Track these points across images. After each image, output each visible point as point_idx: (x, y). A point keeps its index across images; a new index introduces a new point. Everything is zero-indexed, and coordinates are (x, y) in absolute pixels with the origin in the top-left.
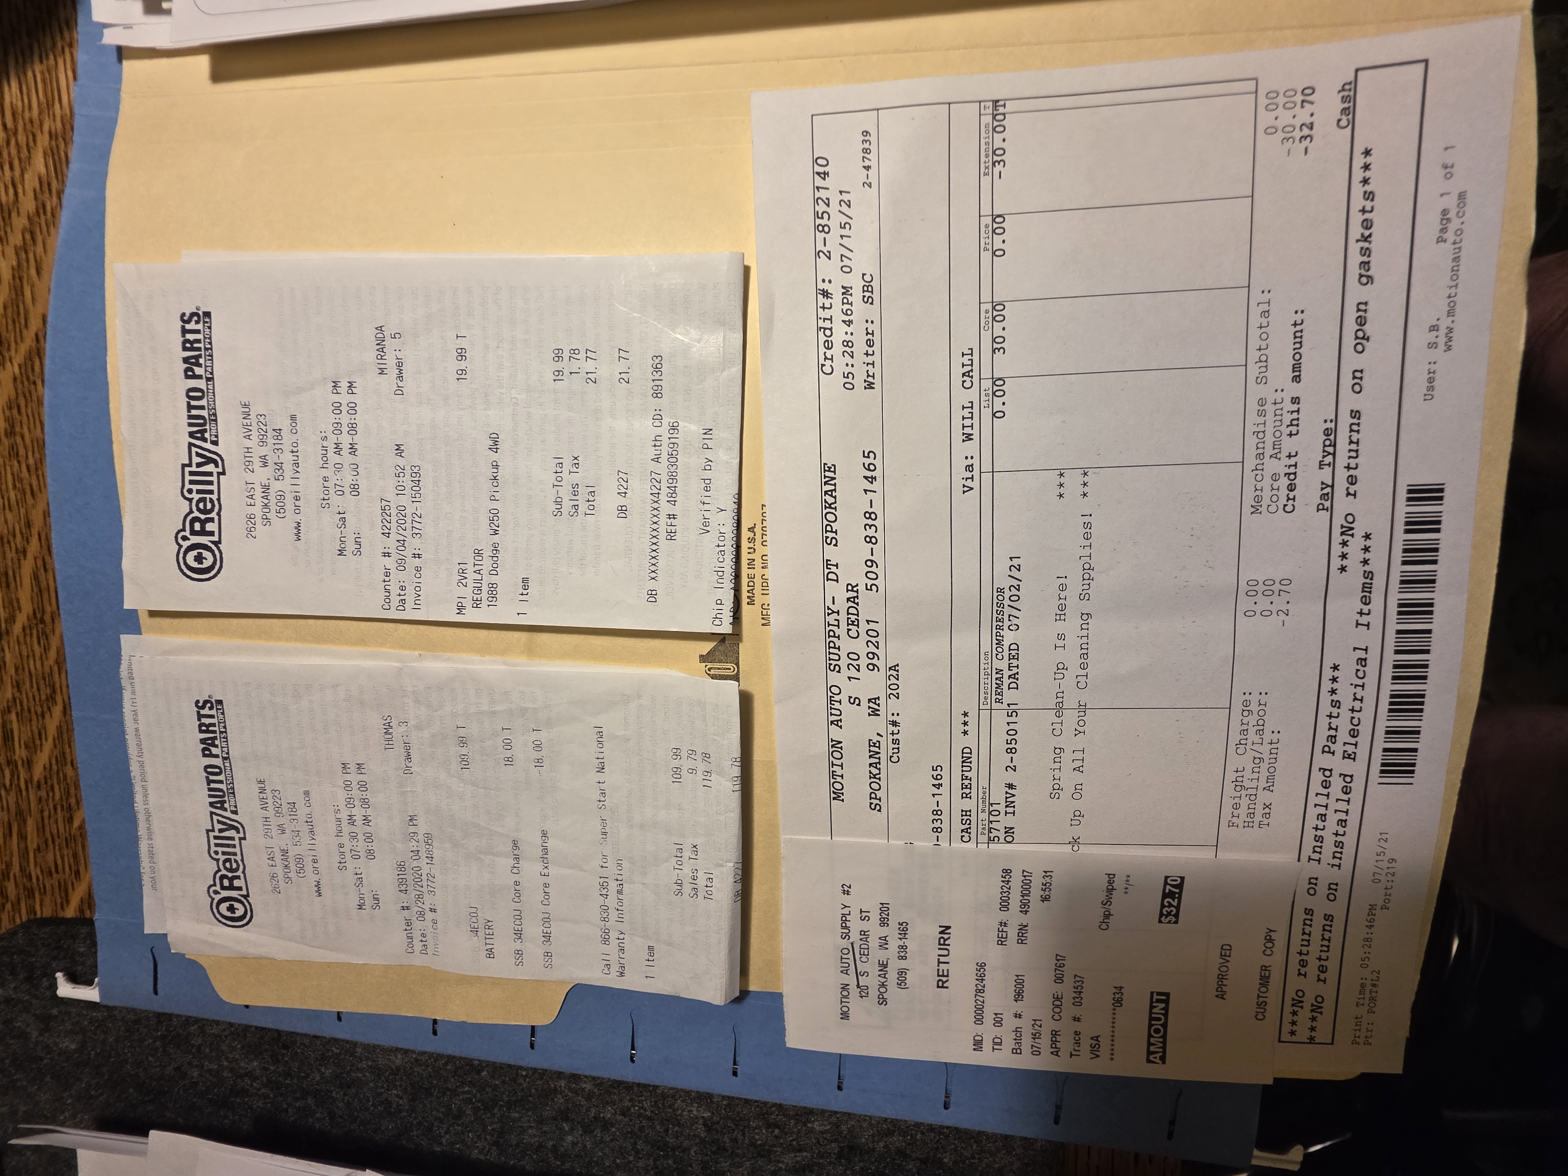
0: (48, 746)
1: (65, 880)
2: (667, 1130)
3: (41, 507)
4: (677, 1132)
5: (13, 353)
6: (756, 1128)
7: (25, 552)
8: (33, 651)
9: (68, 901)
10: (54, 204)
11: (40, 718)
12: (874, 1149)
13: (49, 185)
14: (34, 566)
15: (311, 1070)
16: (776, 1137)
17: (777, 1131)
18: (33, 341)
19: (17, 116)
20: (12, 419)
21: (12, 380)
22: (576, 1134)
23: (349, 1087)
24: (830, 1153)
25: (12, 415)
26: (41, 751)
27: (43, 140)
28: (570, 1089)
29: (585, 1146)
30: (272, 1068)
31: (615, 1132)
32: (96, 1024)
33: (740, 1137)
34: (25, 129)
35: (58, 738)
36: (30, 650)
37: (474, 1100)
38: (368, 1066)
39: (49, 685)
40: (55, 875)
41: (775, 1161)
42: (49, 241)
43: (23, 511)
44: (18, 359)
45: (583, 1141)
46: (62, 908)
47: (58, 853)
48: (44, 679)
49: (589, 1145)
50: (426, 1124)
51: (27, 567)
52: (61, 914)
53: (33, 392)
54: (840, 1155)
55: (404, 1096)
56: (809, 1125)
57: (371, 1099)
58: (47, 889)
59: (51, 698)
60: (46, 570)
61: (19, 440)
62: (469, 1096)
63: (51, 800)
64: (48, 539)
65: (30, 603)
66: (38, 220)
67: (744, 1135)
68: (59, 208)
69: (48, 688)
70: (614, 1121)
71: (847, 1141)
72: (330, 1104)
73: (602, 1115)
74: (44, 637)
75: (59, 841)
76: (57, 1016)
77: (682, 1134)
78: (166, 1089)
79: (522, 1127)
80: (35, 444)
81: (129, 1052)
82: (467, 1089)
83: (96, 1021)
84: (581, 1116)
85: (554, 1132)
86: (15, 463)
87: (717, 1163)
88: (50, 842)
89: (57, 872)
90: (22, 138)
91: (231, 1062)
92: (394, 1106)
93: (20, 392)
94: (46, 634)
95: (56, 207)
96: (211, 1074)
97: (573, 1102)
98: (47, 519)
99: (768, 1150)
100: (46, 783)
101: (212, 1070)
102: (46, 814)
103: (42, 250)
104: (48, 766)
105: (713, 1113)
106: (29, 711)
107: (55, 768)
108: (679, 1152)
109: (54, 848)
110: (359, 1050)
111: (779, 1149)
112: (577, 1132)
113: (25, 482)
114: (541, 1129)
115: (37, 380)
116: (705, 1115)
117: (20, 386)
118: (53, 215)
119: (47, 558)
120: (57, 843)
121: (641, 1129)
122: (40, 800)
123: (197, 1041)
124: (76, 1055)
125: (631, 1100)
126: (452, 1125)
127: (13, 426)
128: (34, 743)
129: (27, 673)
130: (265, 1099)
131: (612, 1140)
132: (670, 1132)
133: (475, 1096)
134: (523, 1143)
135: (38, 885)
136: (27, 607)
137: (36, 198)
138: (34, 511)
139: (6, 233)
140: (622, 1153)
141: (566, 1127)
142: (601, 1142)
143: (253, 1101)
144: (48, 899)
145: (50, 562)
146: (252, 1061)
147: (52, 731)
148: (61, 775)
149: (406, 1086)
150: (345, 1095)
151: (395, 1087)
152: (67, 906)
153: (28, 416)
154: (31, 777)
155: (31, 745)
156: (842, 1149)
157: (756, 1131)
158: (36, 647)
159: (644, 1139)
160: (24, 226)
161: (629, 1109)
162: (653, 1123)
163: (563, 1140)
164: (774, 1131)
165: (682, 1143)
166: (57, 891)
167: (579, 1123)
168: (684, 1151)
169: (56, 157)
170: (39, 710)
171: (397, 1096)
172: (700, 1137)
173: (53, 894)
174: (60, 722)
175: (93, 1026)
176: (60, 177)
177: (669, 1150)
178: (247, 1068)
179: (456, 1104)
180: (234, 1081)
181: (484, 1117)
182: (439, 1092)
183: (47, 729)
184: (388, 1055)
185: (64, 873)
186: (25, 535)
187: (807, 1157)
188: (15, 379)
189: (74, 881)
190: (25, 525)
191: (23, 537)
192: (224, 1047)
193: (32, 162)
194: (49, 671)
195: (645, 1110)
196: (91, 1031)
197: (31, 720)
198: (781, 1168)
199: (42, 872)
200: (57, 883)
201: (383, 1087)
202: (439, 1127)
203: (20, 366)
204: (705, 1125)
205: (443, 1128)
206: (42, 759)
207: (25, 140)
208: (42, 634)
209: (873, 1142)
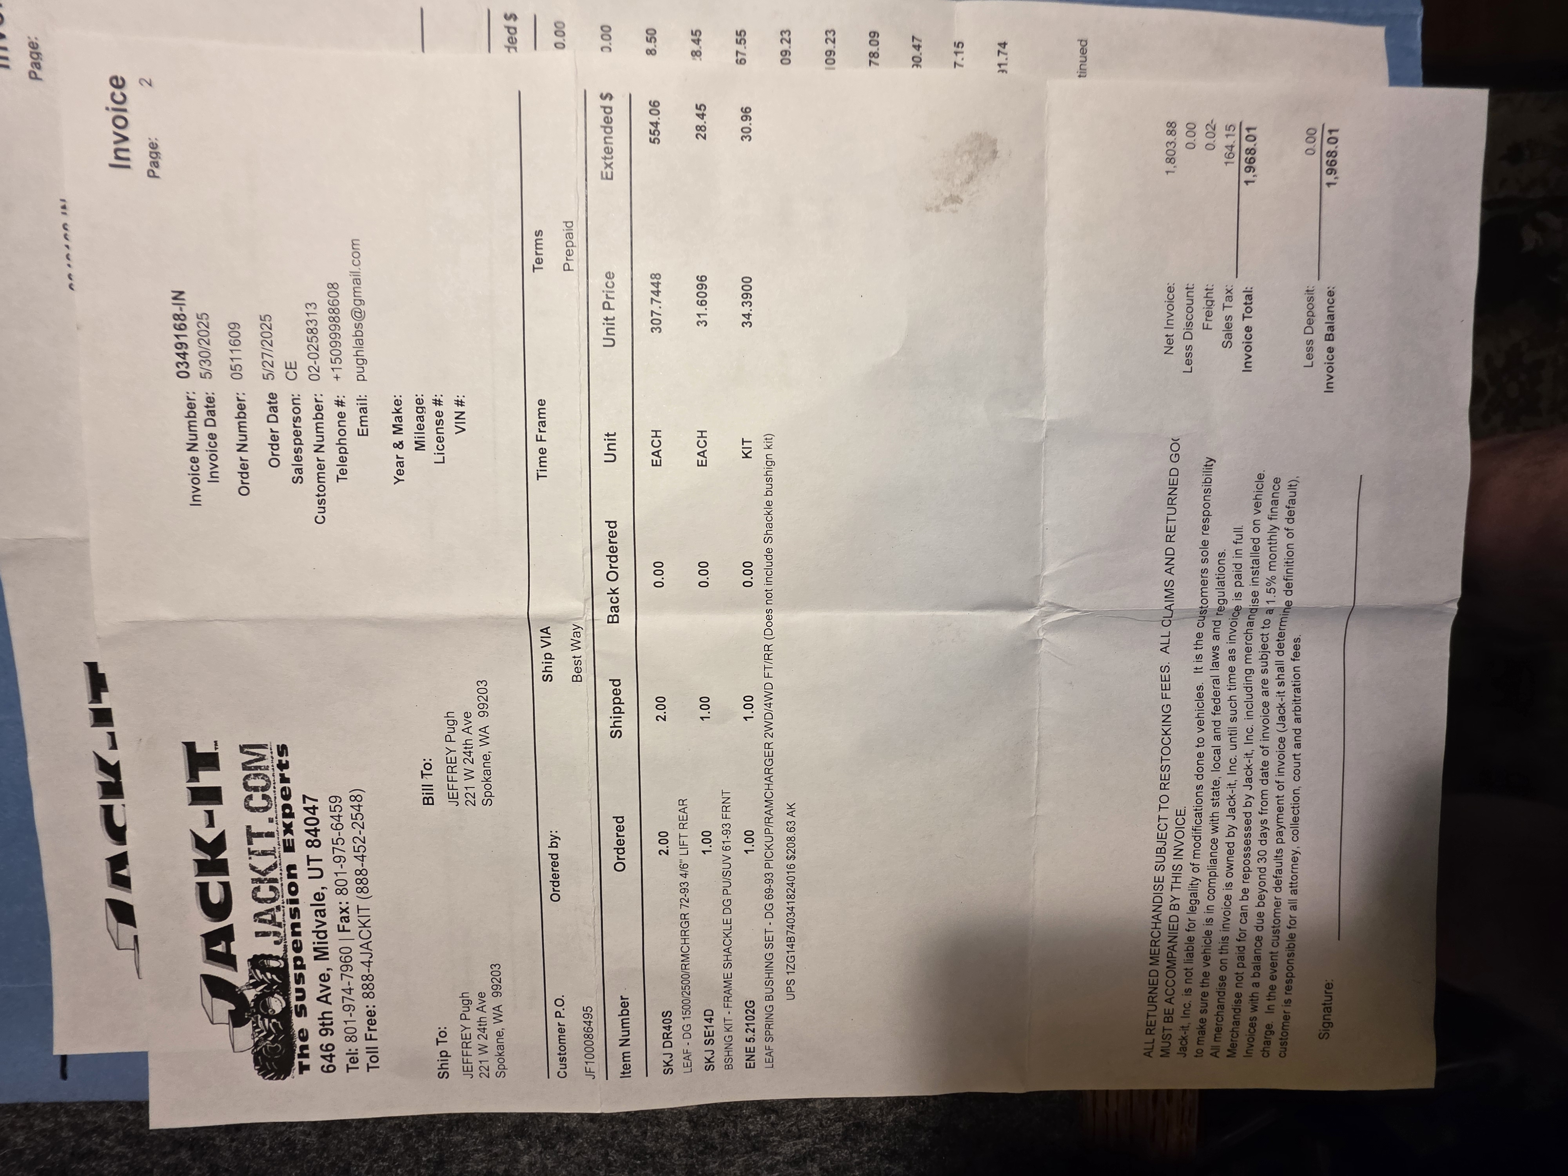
2: (645, 1133)
4: (657, 1133)
6: (750, 1117)
12: (883, 1123)
16: (773, 1124)
17: (773, 1117)
22: (534, 1153)
24: (834, 1136)
29: (545, 1166)
31: (582, 1144)
33: (731, 1130)
37: (405, 1125)
41: (771, 1154)
45: (542, 1159)
49: (550, 1164)
50: (342, 1165)
54: (845, 1137)
55: (313, 1132)
57: (268, 1142)
62: (397, 1122)
67: (735, 1127)
70: (580, 1130)
71: (852, 1119)
72: (212, 1155)
73: (565, 1125)
84: (540, 1128)
85: (507, 1153)
87: (704, 1164)
92: (299, 1147)
96: (44, 1136)
99: (764, 1141)
101: (45, 1130)
108: (660, 1158)
111: (776, 1139)
112: (536, 1149)
114: (490, 1151)
121: (614, 1136)
126: (376, 1161)
130: (120, 1160)
131: (578, 1154)
132: (649, 1134)
134: (468, 1172)
140: (590, 1168)
141: (521, 1145)
142: (565, 1158)
143: (103, 1166)
150: (232, 1140)
156: (847, 1129)
157: (750, 1120)
159: (618, 1148)
162: (628, 1127)
163: (517, 1162)
164: (770, 1117)
165: (663, 1145)
167: (537, 1137)
168: (665, 1156)
177: (648, 1157)
178: (95, 1122)
179: (381, 1134)
181: (416, 1146)
187: (807, 1143)
198: (779, 1161)
202: (358, 1166)
204: (690, 1121)
205: (363, 1167)
209: (881, 1116)
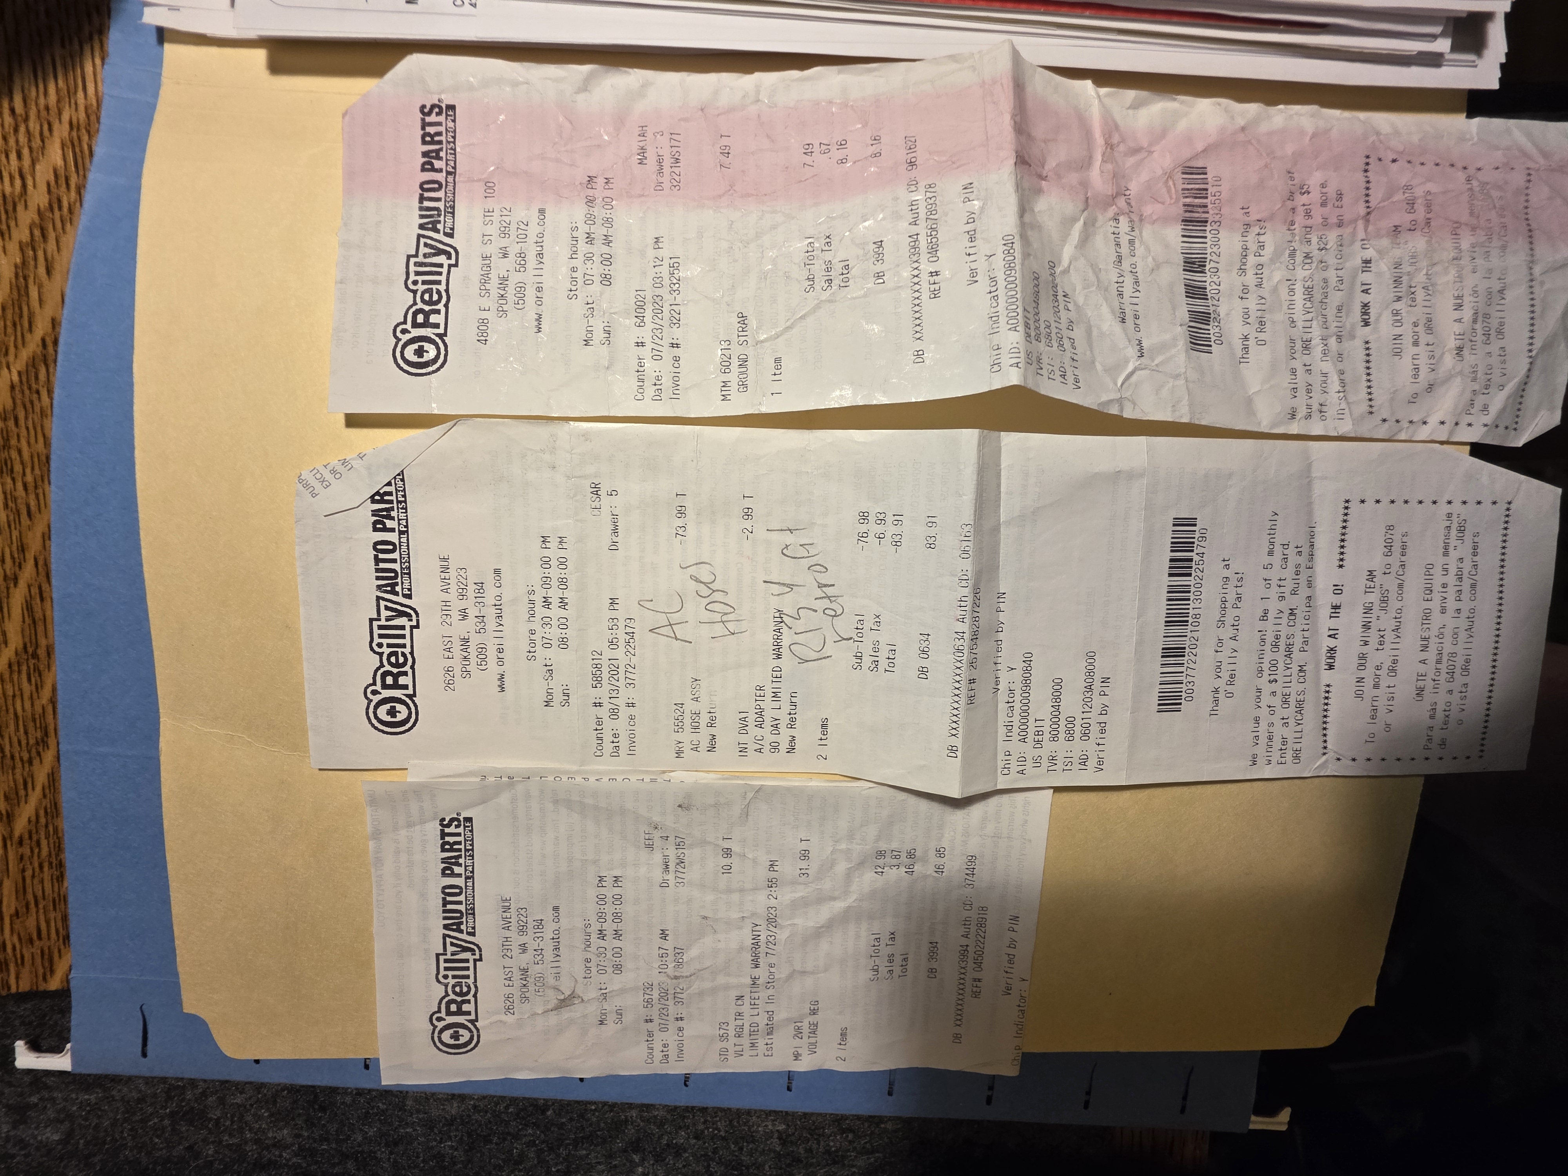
0: (35, 797)
1: (49, 948)
3: (40, 529)
5: (11, 358)
7: (16, 580)
8: (21, 690)
9: (52, 971)
10: (72, 200)
11: (26, 765)
13: (67, 179)
14: (28, 595)
15: (352, 1131)
18: (38, 346)
19: (28, 101)
20: (7, 431)
21: (8, 388)
23: (396, 1144)
25: (7, 427)
26: (26, 803)
27: (61, 130)
28: (641, 1117)
30: (306, 1134)
32: (88, 1108)
34: (39, 116)
35: (50, 786)
36: (16, 688)
38: (420, 1120)
39: (41, 728)
40: (37, 943)
42: (63, 240)
43: (15, 534)
44: (18, 365)
46: (45, 979)
47: (42, 917)
48: (34, 720)
51: (18, 597)
52: (42, 987)
53: (36, 402)
56: (883, 1126)
58: (26, 959)
59: (43, 742)
60: (42, 599)
61: (14, 454)
63: (36, 857)
64: (46, 565)
65: (20, 636)
66: (51, 215)
68: (78, 204)
69: (39, 730)
74: (37, 674)
75: (44, 903)
76: (36, 1105)
77: (756, 1150)
78: (174, 1173)
79: (588, 1164)
80: (36, 460)
81: (129, 1135)
82: (530, 1131)
83: (89, 1105)
86: (9, 480)
88: (32, 905)
89: (40, 937)
90: (34, 125)
91: (256, 1133)
93: (19, 402)
94: (39, 670)
95: (75, 203)
97: (645, 1132)
98: (47, 542)
100: (30, 838)
102: (29, 873)
103: (55, 248)
104: (33, 819)
105: (788, 1125)
106: (12, 757)
107: (43, 820)
109: (37, 912)
110: (409, 1103)
113: (19, 501)
115: (41, 389)
116: (780, 1128)
117: (19, 396)
118: (70, 211)
119: (45, 586)
120: (41, 906)
122: (22, 858)
123: (215, 1114)
124: (60, 1147)
125: (705, 1122)
127: (8, 440)
128: (17, 794)
129: (12, 716)
133: (538, 1138)
135: (15, 955)
136: (15, 641)
137: (49, 191)
138: (30, 534)
139: (9, 227)
144: (26, 972)
145: (48, 590)
146: (280, 1129)
147: (41, 778)
148: (51, 828)
149: (462, 1135)
151: (450, 1138)
152: (51, 976)
153: (27, 429)
154: (12, 831)
155: (13, 796)
158: (25, 685)
160: (33, 221)
161: (703, 1131)
166: (38, 960)
169: (77, 150)
170: (26, 756)
171: (451, 1147)
172: (775, 1151)
173: (33, 964)
174: (52, 769)
175: (83, 1111)
176: (81, 173)
180: (258, 1153)
182: (499, 1138)
183: (35, 777)
184: (443, 1105)
185: (49, 939)
186: (17, 560)
188: (12, 387)
189: (62, 947)
190: (18, 549)
191: (14, 562)
192: (249, 1118)
193: (46, 152)
194: (41, 711)
195: (719, 1131)
196: (82, 1116)
197: (14, 768)
199: (20, 939)
200: (39, 952)
201: (435, 1140)
203: (19, 373)
206: (26, 812)
207: (38, 128)
208: (34, 671)
